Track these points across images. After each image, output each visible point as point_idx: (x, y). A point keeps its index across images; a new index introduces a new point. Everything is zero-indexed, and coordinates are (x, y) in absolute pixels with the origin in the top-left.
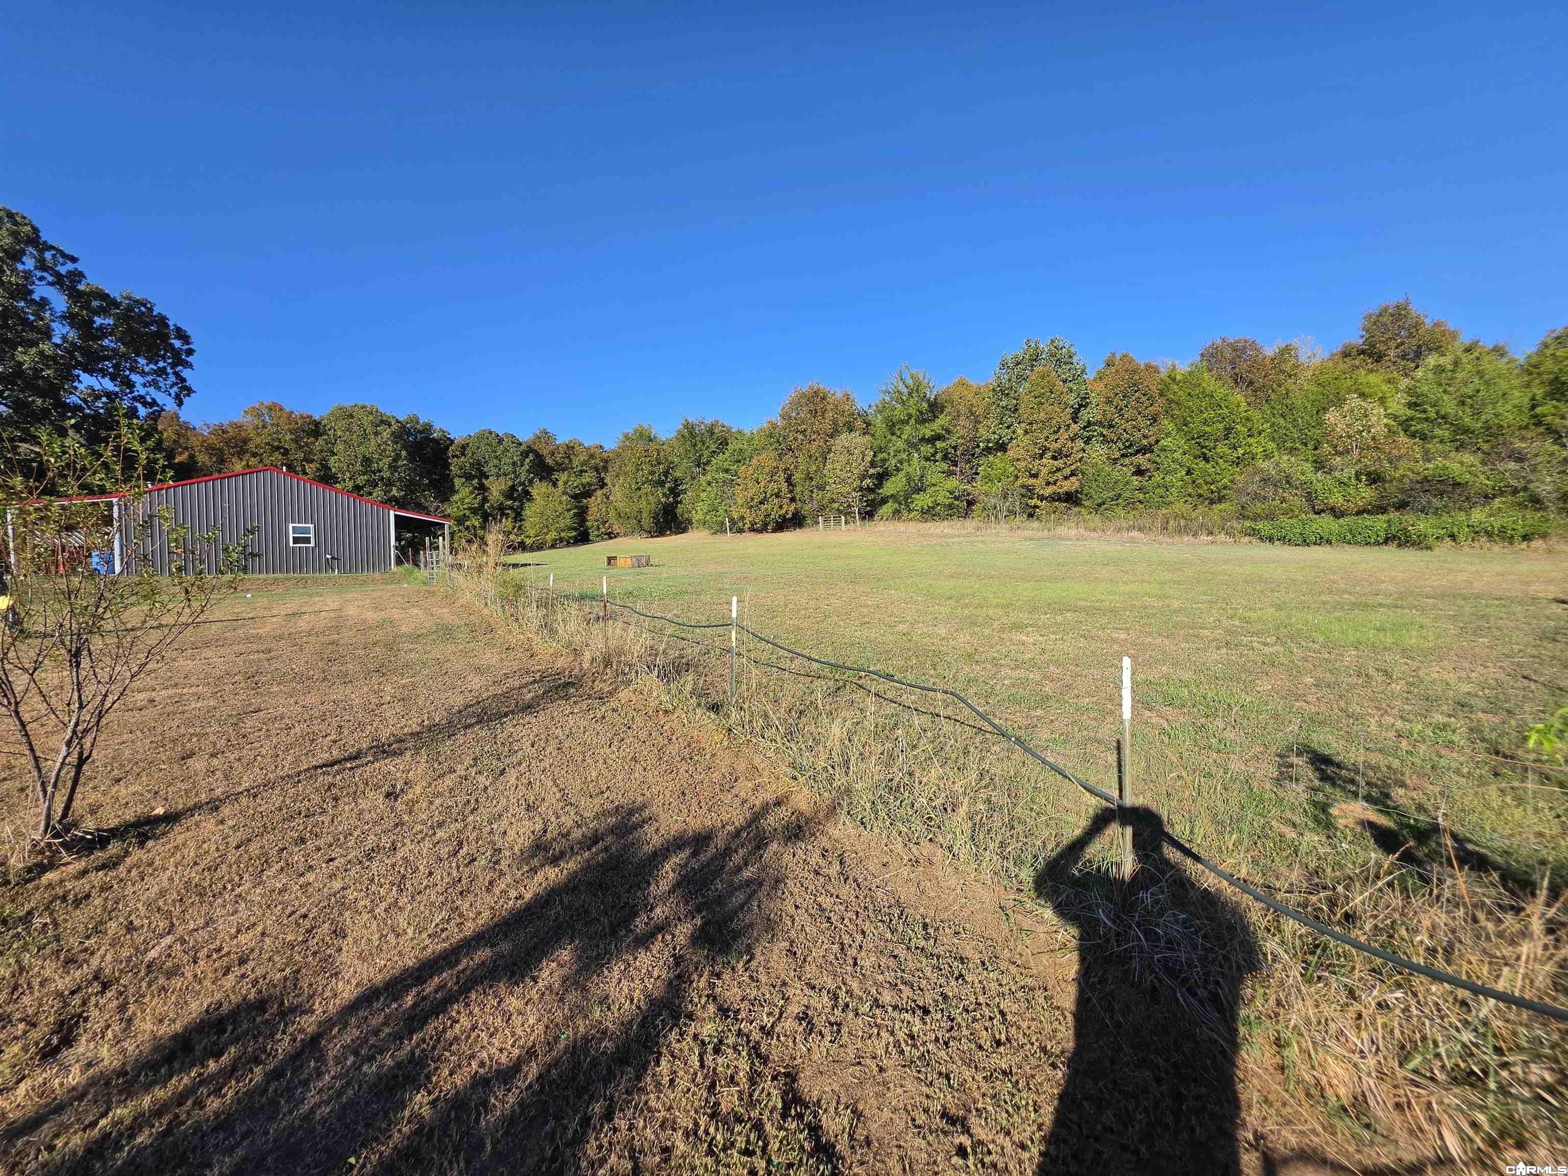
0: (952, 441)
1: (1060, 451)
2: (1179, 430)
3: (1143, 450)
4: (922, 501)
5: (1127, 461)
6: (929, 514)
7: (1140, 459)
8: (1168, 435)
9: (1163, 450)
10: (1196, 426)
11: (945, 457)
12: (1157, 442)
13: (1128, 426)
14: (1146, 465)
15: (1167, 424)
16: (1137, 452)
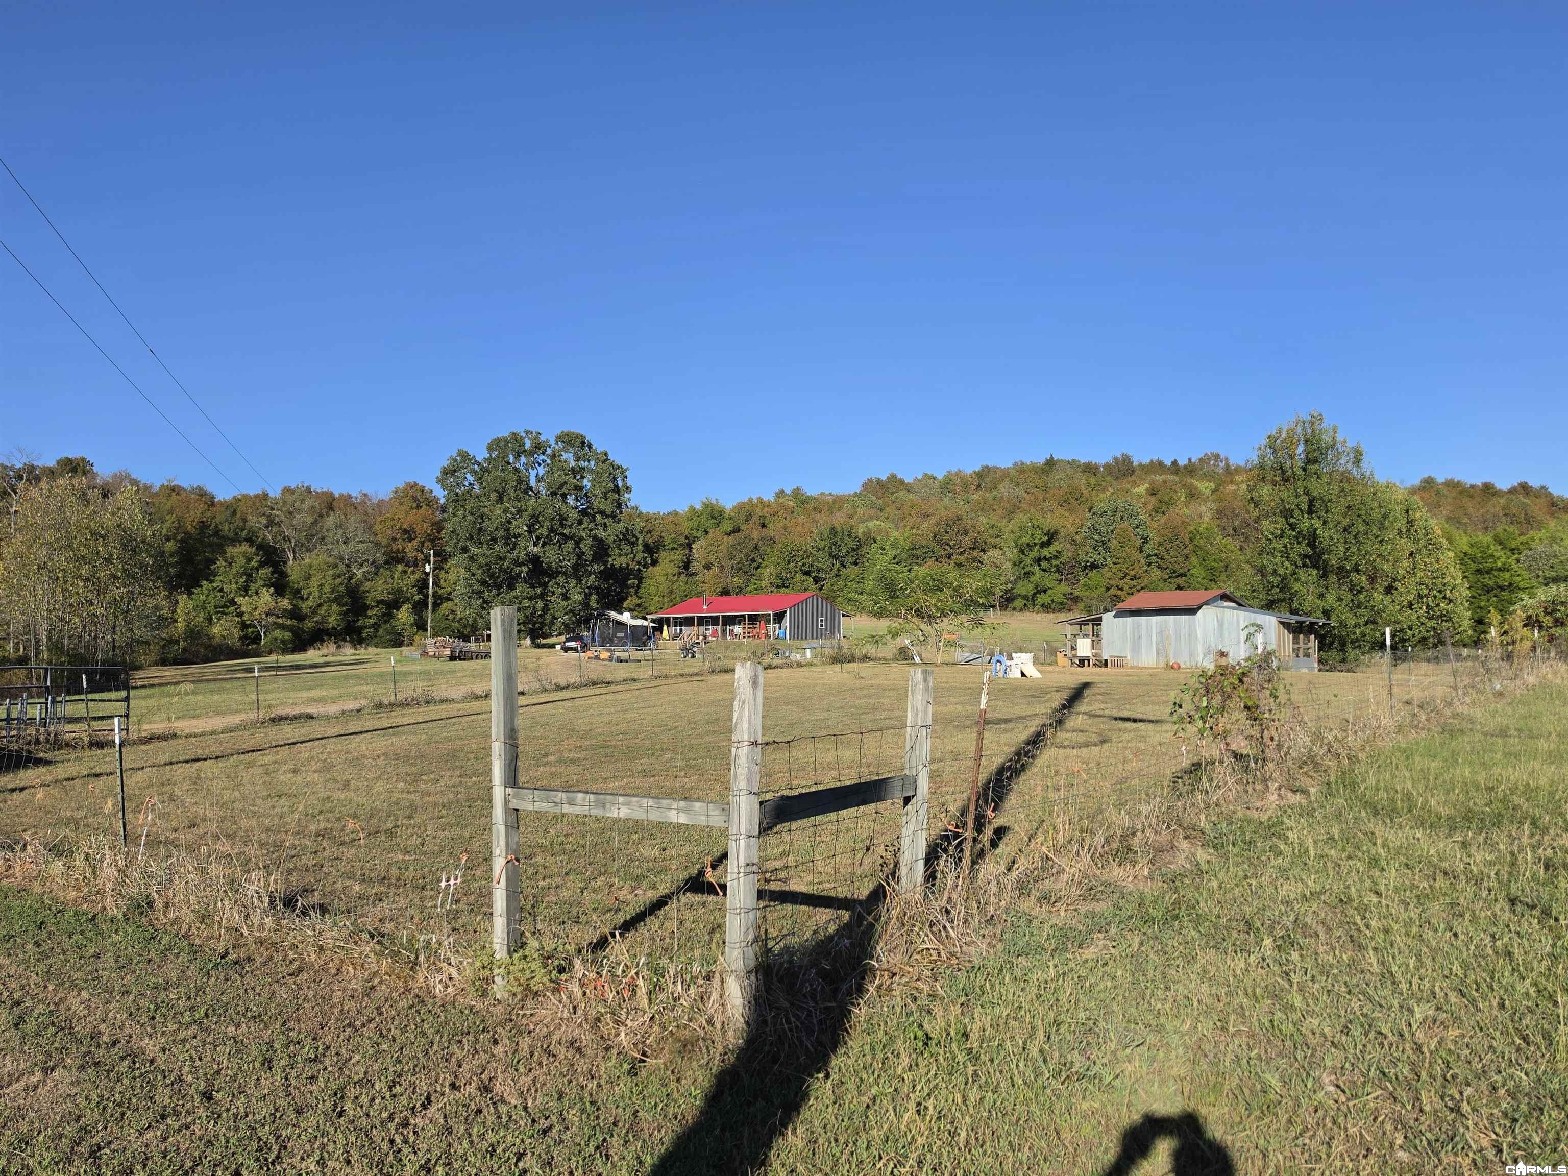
0: (1062, 560)
1: (1135, 576)
2: (1201, 564)
3: (1181, 575)
4: (1042, 599)
5: (1173, 581)
6: (1046, 608)
7: (1180, 581)
8: (1195, 567)
9: (1192, 575)
10: (1210, 563)
11: (1058, 571)
12: (1189, 570)
13: (1173, 560)
14: (1183, 584)
15: (1194, 560)
16: (1178, 576)
